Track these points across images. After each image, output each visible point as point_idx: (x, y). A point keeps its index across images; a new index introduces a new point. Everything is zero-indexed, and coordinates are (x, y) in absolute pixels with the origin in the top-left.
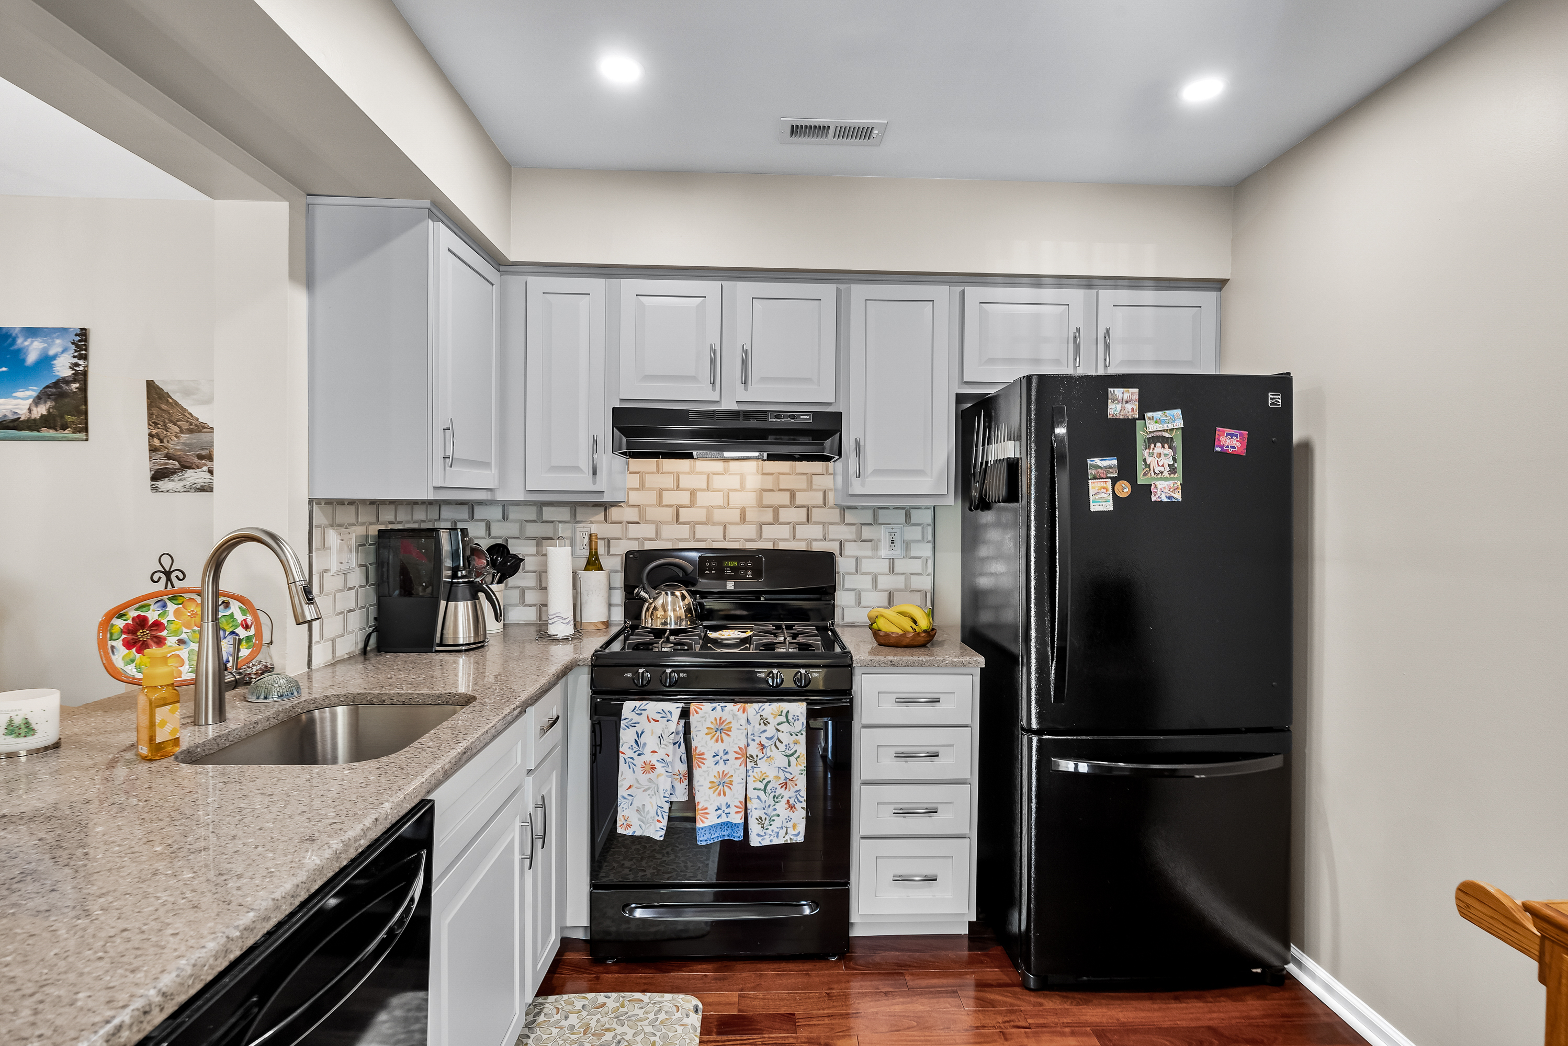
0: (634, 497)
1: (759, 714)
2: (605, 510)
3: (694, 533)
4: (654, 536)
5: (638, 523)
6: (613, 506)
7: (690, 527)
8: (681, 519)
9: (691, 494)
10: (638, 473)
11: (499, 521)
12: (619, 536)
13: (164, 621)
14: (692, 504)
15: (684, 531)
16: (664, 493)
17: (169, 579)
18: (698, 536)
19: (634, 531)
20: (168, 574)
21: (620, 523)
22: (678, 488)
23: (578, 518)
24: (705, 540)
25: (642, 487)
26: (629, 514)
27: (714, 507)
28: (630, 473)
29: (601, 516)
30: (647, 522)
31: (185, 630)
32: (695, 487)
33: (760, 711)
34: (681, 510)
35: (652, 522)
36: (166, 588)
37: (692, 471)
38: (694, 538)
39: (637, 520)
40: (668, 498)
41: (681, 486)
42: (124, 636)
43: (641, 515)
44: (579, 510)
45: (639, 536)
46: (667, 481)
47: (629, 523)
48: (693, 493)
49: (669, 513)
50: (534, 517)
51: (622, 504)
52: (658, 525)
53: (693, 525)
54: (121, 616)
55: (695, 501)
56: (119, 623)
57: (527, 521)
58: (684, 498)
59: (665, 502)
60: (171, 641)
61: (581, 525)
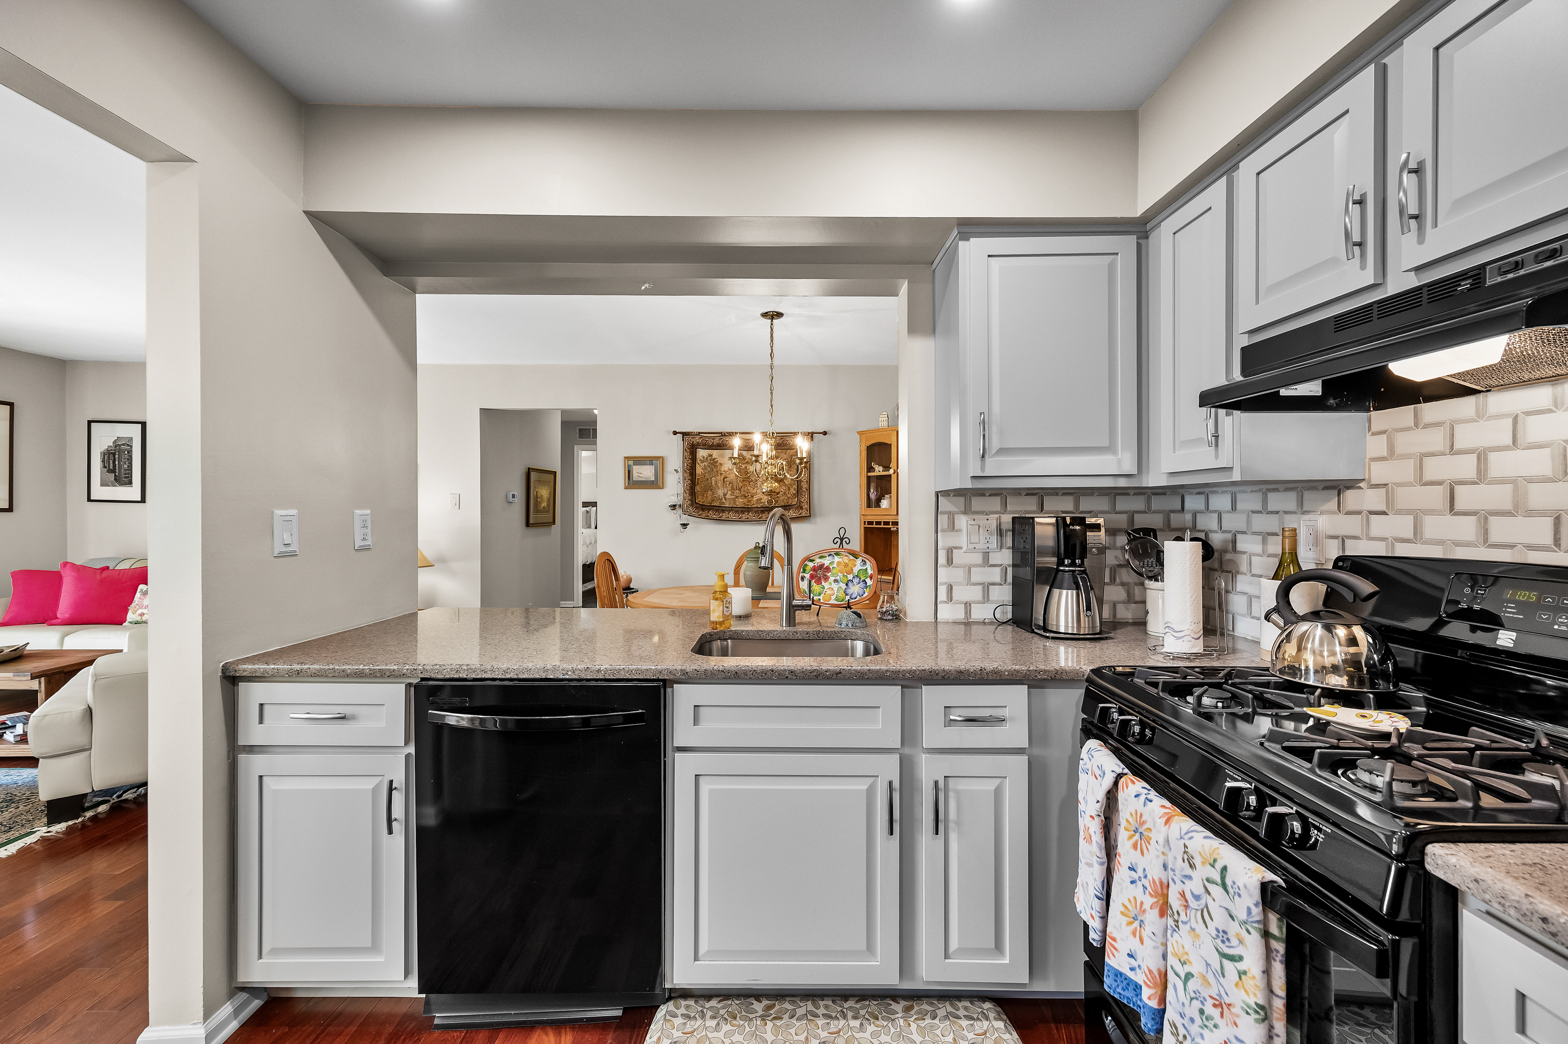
0: (1378, 473)
1: (1182, 842)
2: (1339, 495)
3: (1486, 532)
4: (1410, 535)
5: (1384, 513)
6: (1348, 488)
7: (1479, 520)
8: (1459, 506)
9: (1479, 458)
10: (1384, 432)
11: (1229, 512)
12: (1358, 533)
13: (831, 567)
14: (1482, 476)
15: (1466, 528)
16: (1427, 460)
17: (841, 543)
18: (1494, 538)
19: (1379, 525)
20: (842, 539)
21: (1359, 513)
22: (1452, 450)
23: (1305, 509)
24: (1511, 546)
25: (1392, 453)
26: (1370, 499)
27: (1530, 480)
28: (1373, 434)
29: (1333, 504)
30: (1400, 512)
31: (840, 574)
32: (1487, 444)
33: (1186, 837)
34: (1458, 489)
35: (1408, 512)
36: (839, 547)
37: (1480, 414)
38: (1486, 540)
39: (1383, 508)
40: (1436, 469)
41: (1457, 446)
42: (811, 572)
43: (1389, 500)
44: (1307, 495)
45: (1387, 535)
46: (1435, 440)
47: (1372, 513)
48: (1482, 456)
49: (1437, 496)
50: (1259, 507)
51: (1362, 485)
52: (1417, 515)
53: (1483, 518)
54: (812, 561)
55: (1486, 470)
56: (811, 565)
57: (1253, 512)
58: (1466, 467)
59: (1427, 477)
60: (832, 579)
61: (1307, 517)
